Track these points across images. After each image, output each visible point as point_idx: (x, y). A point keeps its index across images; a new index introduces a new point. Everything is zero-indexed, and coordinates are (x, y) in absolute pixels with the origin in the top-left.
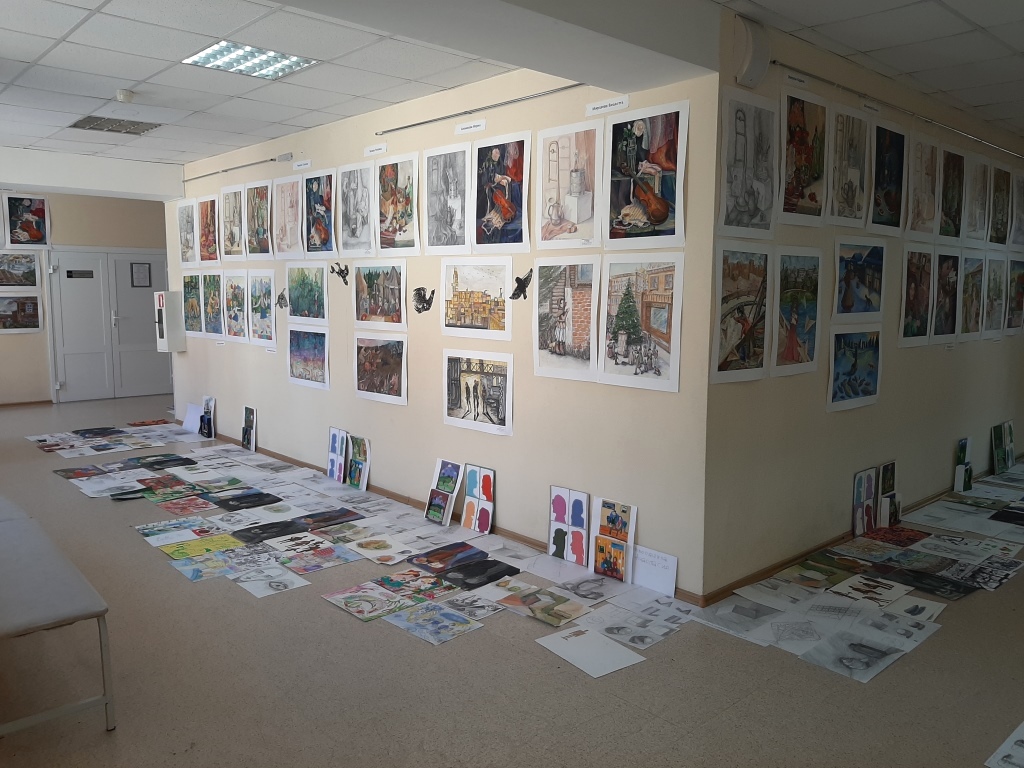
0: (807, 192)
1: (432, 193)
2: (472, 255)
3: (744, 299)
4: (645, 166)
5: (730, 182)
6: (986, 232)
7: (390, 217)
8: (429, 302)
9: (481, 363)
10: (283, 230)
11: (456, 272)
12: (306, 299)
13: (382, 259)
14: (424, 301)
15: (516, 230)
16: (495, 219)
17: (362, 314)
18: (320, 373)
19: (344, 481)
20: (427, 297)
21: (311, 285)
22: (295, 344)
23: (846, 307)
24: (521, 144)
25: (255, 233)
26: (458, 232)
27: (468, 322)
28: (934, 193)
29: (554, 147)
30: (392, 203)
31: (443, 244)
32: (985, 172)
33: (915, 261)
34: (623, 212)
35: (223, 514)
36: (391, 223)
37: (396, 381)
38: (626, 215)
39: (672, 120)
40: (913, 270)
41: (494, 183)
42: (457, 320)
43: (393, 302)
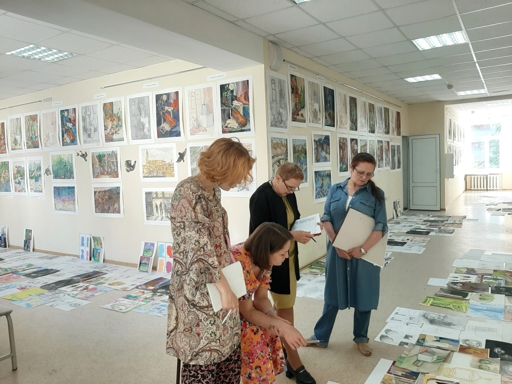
0: (300, 113)
1: (132, 116)
2: (155, 143)
3: (280, 157)
4: (235, 103)
5: (271, 109)
6: (367, 129)
7: (110, 127)
8: (133, 167)
9: (163, 193)
10: (48, 136)
11: (147, 152)
12: (63, 170)
13: (107, 148)
14: (130, 166)
15: (177, 131)
16: (166, 127)
17: (96, 175)
18: (73, 207)
19: (90, 259)
20: (132, 164)
21: (65, 163)
22: (56, 193)
23: (318, 160)
24: (177, 93)
25: (30, 138)
26: (147, 133)
27: (155, 174)
28: (346, 113)
29: (193, 94)
30: (111, 121)
31: (140, 139)
32: (365, 105)
33: (341, 141)
34: (227, 122)
35: (29, 280)
36: (110, 130)
37: (117, 206)
38: (229, 124)
39: (246, 83)
40: (341, 144)
41: (165, 110)
42: (149, 174)
43: (113, 168)
